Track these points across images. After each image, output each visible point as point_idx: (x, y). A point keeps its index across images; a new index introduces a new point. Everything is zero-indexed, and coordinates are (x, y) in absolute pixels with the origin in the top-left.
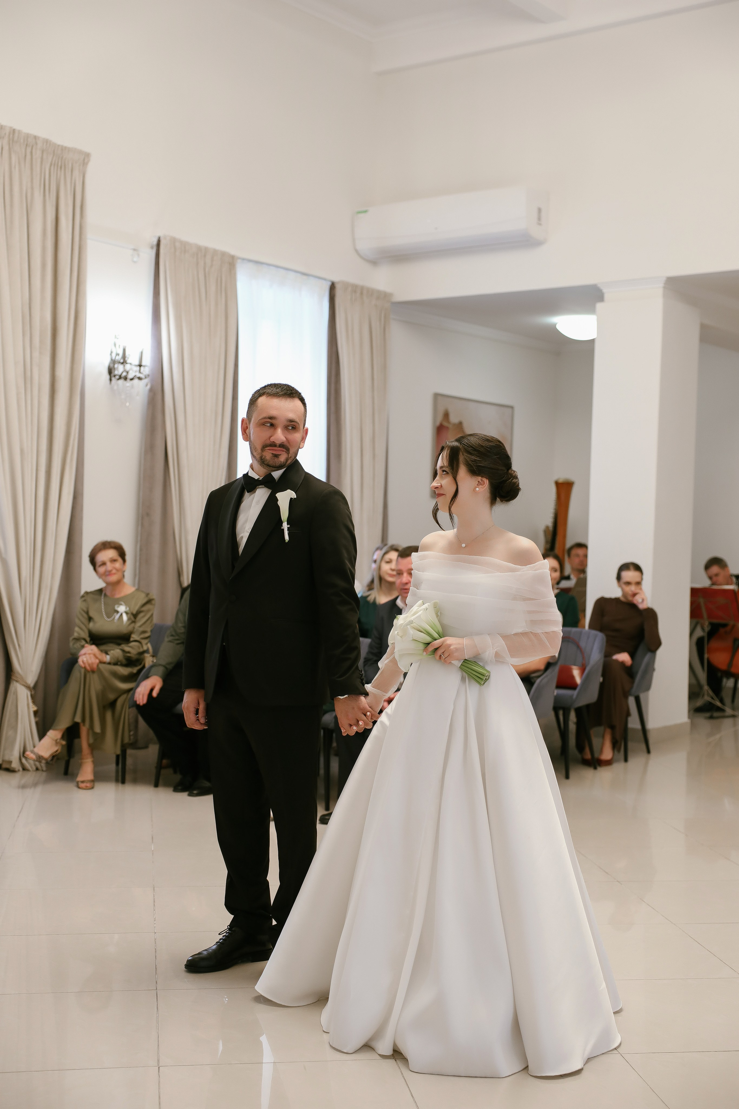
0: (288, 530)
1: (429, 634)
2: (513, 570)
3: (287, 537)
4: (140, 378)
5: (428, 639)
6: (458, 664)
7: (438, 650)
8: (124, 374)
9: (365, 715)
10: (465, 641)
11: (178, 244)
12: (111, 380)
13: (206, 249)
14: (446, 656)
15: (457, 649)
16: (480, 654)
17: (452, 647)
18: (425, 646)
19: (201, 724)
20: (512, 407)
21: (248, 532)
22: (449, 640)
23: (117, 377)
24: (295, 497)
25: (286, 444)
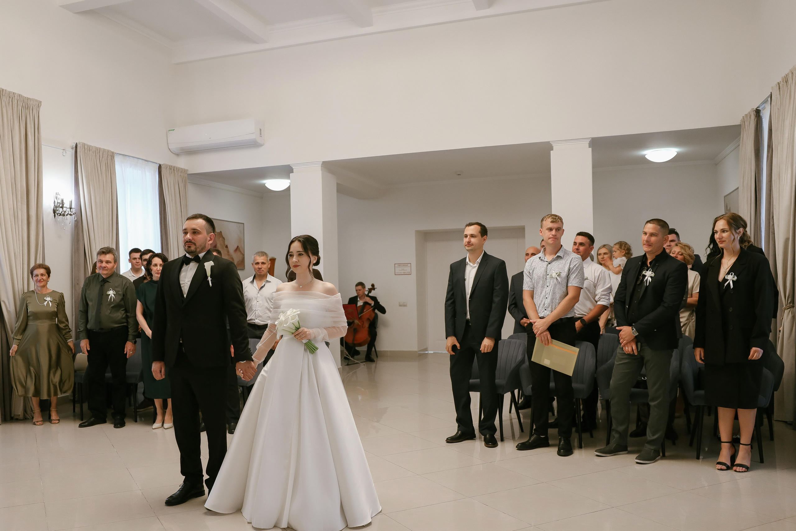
0: (211, 281)
3: (211, 284)
4: (71, 215)
8: (63, 212)
10: (311, 331)
11: (86, 147)
12: (55, 216)
13: (100, 148)
14: (303, 337)
16: (316, 337)
20: (243, 224)
22: (305, 329)
23: (59, 214)
24: (214, 264)
25: (193, 241)
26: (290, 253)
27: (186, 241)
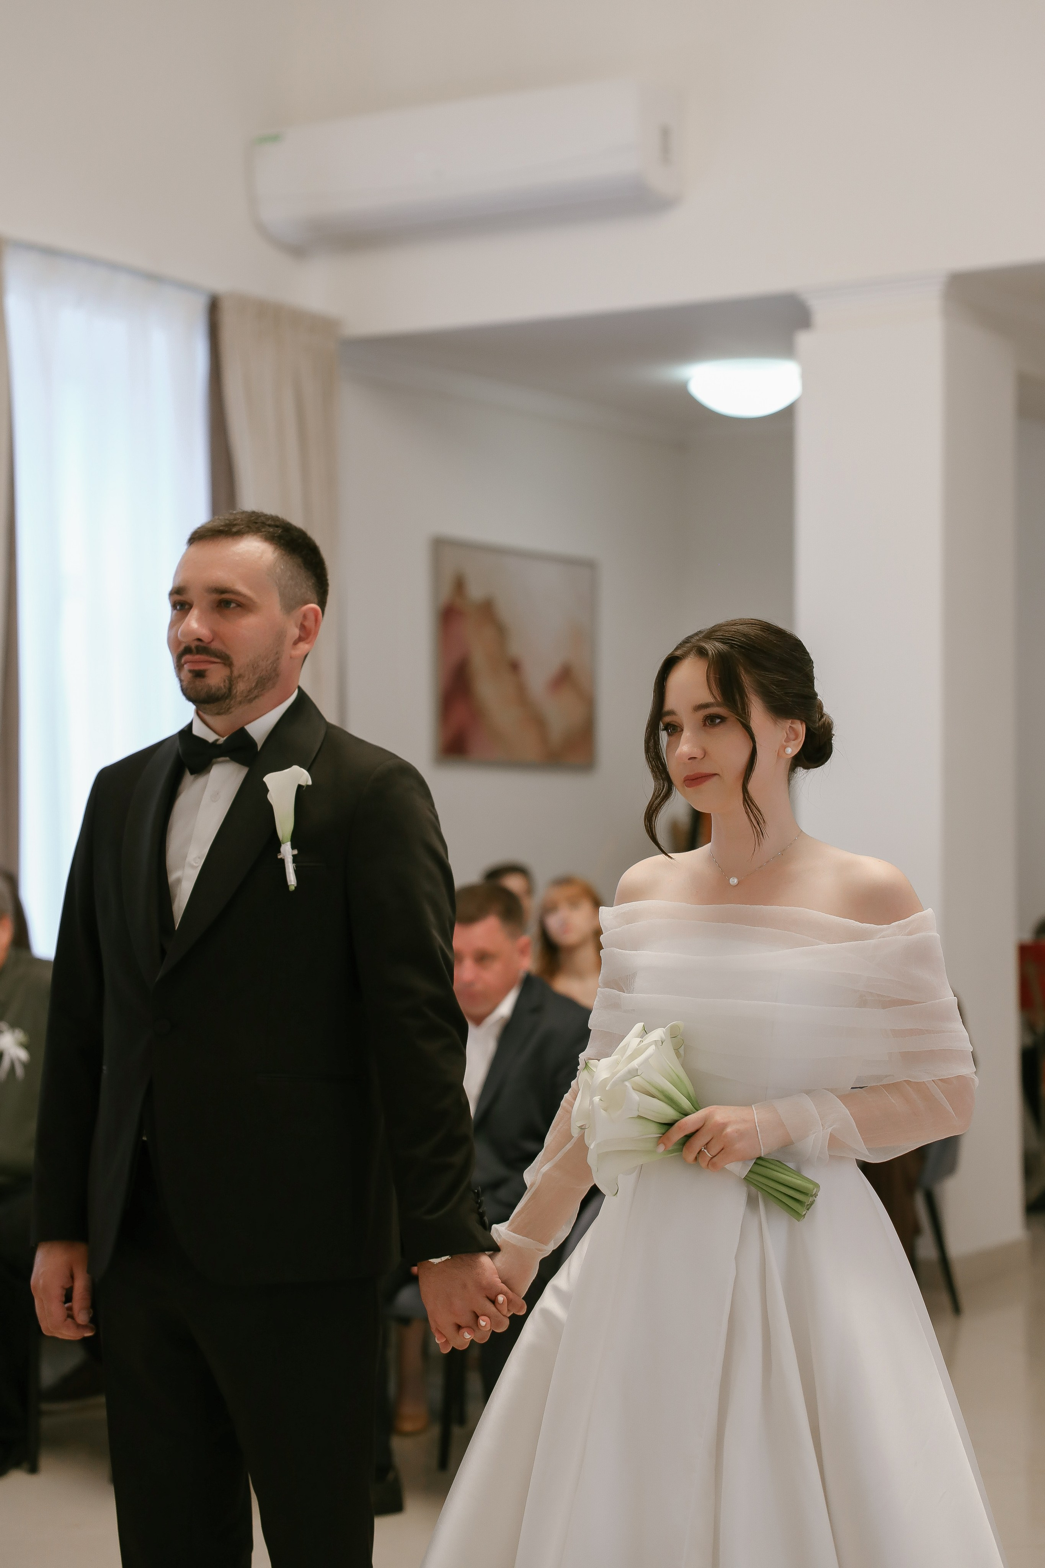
0: (294, 861)
1: (671, 1101)
2: (856, 936)
3: (292, 880)
5: (670, 1113)
6: (739, 1169)
7: (692, 1140)
9: (494, 1301)
10: (757, 1114)
14: (714, 1151)
15: (741, 1135)
16: (792, 1143)
17: (729, 1130)
18: (663, 1131)
19: (79, 1326)
20: (593, 564)
21: (193, 867)
22: (720, 1114)
24: (310, 783)
25: (216, 645)
26: (667, 719)
27: (182, 647)
